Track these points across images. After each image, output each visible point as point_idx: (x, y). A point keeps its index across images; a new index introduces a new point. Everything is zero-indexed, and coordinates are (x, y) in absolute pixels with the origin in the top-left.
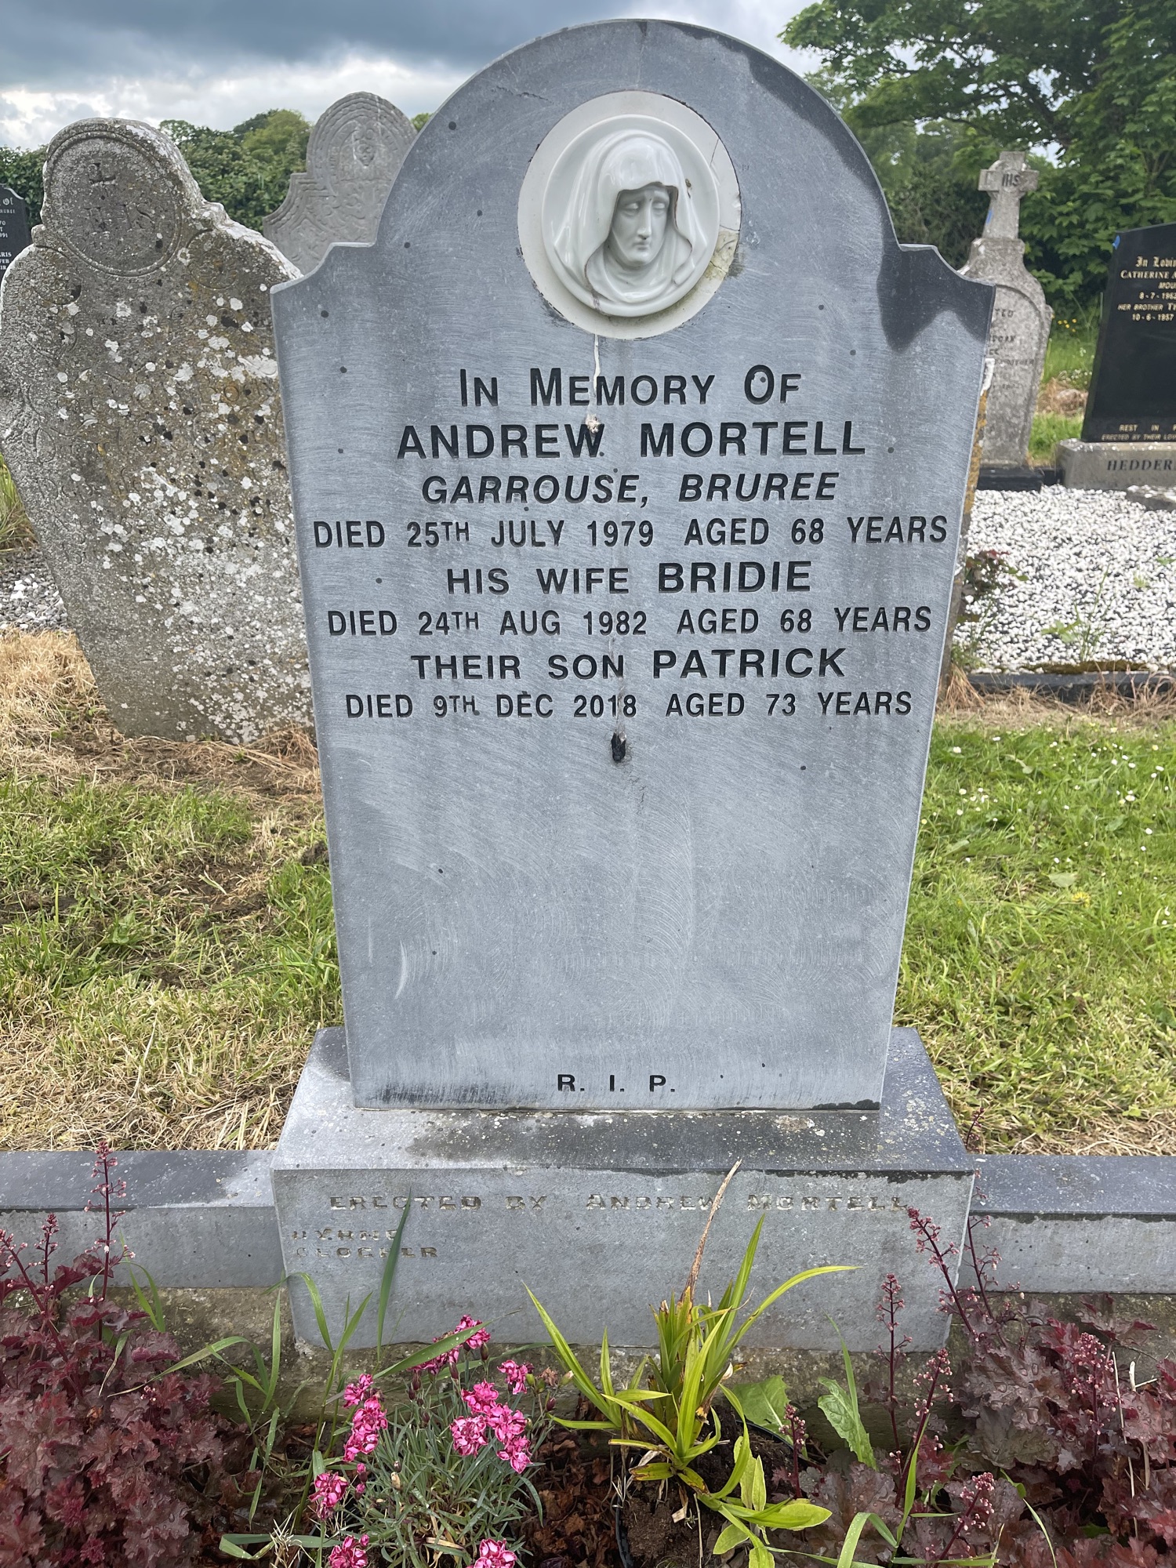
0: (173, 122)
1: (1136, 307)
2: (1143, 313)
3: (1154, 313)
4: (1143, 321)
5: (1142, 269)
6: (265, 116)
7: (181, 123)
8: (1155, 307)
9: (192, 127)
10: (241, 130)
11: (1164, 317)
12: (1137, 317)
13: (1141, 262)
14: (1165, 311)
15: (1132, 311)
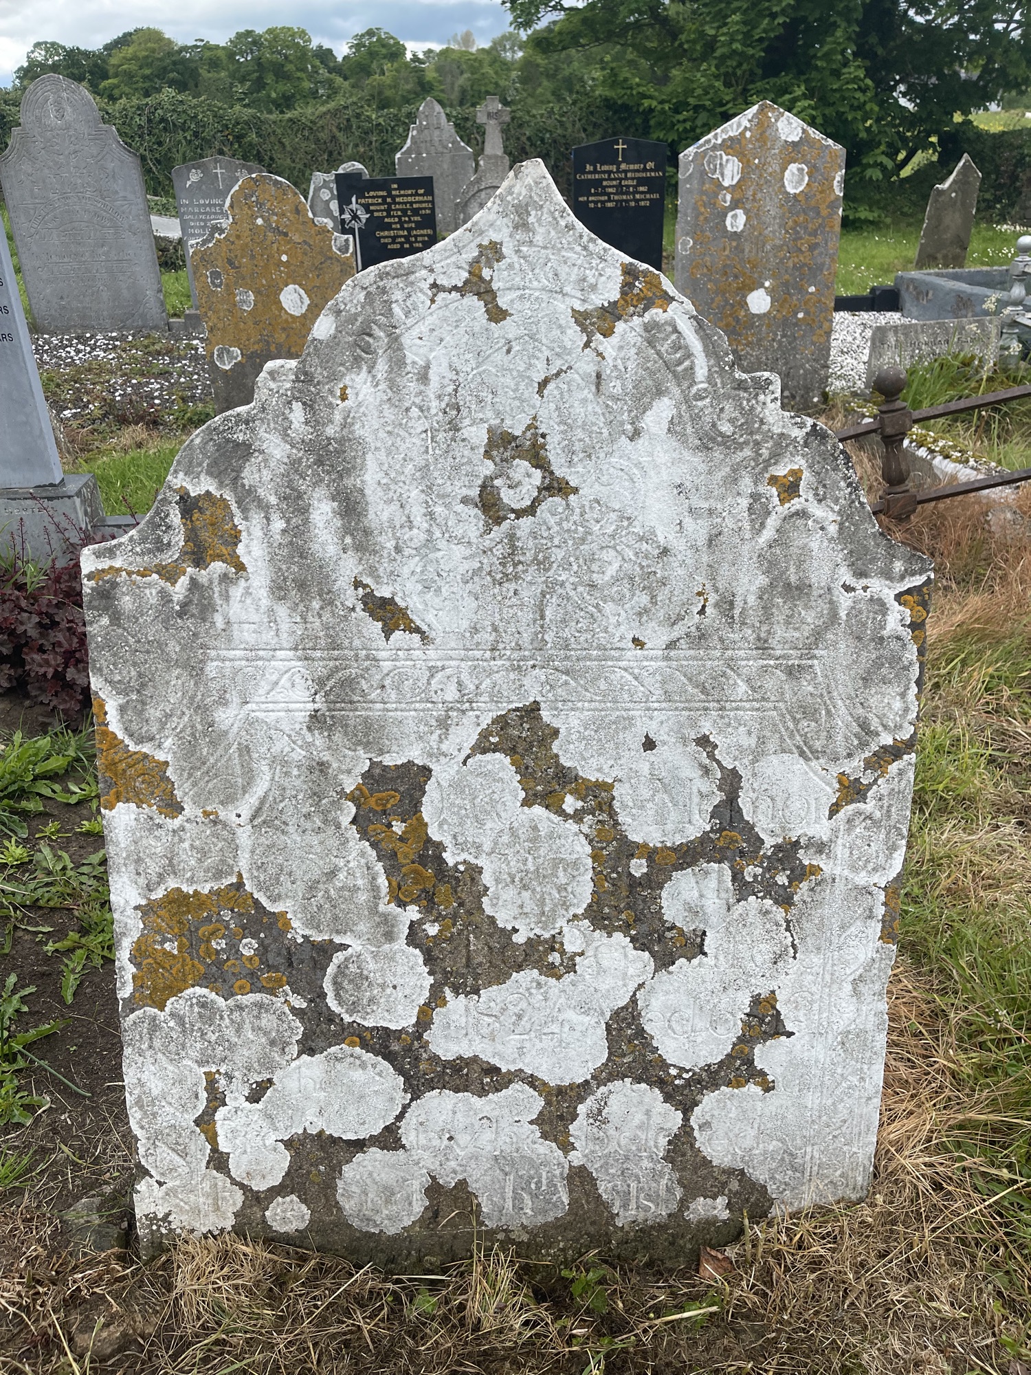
0: (46, 43)
1: (591, 199)
2: (596, 202)
3: (603, 202)
4: (596, 208)
5: (590, 172)
6: (130, 34)
7: (53, 44)
8: (603, 198)
9: (63, 48)
10: (110, 48)
11: (609, 205)
12: (592, 205)
13: (589, 168)
14: (609, 200)
15: (588, 202)
